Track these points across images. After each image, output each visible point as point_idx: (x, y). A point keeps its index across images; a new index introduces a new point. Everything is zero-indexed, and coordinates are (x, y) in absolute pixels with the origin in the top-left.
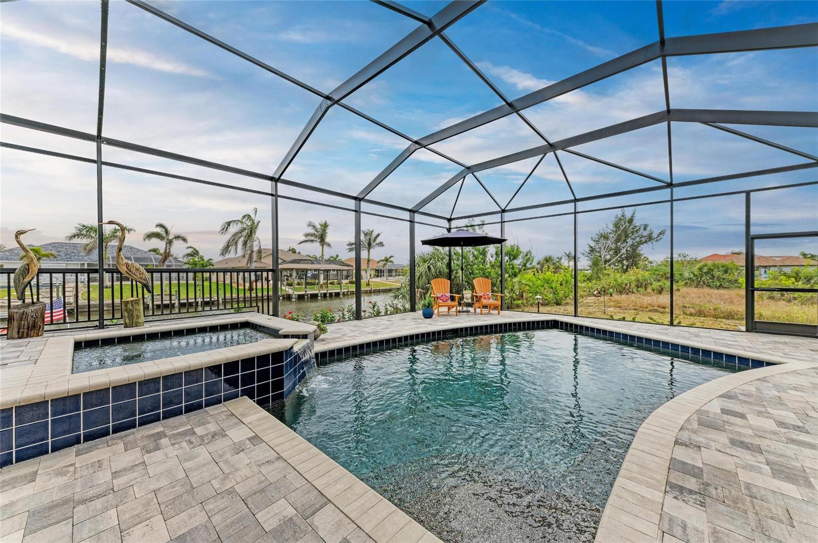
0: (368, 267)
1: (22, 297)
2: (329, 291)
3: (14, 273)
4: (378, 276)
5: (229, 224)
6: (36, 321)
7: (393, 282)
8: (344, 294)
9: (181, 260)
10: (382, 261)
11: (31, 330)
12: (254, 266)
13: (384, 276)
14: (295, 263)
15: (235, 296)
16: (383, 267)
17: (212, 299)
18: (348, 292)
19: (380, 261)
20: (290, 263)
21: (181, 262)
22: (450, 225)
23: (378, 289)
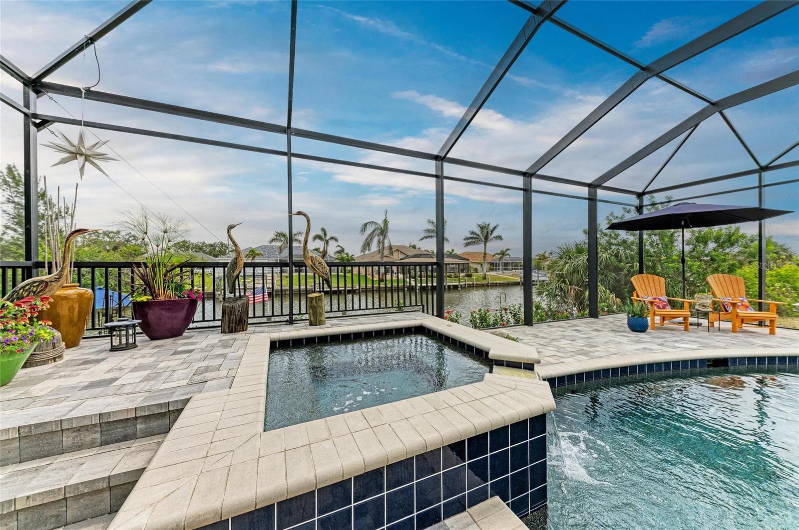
0: (484, 260)
1: (233, 291)
2: (448, 284)
3: (227, 267)
4: (493, 270)
5: (366, 225)
6: (242, 316)
7: (509, 276)
8: (461, 288)
9: (333, 256)
10: (498, 254)
11: (238, 325)
12: (385, 260)
13: (499, 269)
14: (416, 257)
15: (369, 285)
16: (500, 261)
17: (354, 288)
18: (465, 285)
19: (496, 254)
20: (412, 257)
21: (334, 258)
22: (641, 201)
23: (495, 282)
